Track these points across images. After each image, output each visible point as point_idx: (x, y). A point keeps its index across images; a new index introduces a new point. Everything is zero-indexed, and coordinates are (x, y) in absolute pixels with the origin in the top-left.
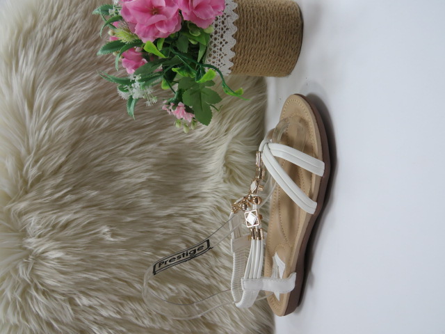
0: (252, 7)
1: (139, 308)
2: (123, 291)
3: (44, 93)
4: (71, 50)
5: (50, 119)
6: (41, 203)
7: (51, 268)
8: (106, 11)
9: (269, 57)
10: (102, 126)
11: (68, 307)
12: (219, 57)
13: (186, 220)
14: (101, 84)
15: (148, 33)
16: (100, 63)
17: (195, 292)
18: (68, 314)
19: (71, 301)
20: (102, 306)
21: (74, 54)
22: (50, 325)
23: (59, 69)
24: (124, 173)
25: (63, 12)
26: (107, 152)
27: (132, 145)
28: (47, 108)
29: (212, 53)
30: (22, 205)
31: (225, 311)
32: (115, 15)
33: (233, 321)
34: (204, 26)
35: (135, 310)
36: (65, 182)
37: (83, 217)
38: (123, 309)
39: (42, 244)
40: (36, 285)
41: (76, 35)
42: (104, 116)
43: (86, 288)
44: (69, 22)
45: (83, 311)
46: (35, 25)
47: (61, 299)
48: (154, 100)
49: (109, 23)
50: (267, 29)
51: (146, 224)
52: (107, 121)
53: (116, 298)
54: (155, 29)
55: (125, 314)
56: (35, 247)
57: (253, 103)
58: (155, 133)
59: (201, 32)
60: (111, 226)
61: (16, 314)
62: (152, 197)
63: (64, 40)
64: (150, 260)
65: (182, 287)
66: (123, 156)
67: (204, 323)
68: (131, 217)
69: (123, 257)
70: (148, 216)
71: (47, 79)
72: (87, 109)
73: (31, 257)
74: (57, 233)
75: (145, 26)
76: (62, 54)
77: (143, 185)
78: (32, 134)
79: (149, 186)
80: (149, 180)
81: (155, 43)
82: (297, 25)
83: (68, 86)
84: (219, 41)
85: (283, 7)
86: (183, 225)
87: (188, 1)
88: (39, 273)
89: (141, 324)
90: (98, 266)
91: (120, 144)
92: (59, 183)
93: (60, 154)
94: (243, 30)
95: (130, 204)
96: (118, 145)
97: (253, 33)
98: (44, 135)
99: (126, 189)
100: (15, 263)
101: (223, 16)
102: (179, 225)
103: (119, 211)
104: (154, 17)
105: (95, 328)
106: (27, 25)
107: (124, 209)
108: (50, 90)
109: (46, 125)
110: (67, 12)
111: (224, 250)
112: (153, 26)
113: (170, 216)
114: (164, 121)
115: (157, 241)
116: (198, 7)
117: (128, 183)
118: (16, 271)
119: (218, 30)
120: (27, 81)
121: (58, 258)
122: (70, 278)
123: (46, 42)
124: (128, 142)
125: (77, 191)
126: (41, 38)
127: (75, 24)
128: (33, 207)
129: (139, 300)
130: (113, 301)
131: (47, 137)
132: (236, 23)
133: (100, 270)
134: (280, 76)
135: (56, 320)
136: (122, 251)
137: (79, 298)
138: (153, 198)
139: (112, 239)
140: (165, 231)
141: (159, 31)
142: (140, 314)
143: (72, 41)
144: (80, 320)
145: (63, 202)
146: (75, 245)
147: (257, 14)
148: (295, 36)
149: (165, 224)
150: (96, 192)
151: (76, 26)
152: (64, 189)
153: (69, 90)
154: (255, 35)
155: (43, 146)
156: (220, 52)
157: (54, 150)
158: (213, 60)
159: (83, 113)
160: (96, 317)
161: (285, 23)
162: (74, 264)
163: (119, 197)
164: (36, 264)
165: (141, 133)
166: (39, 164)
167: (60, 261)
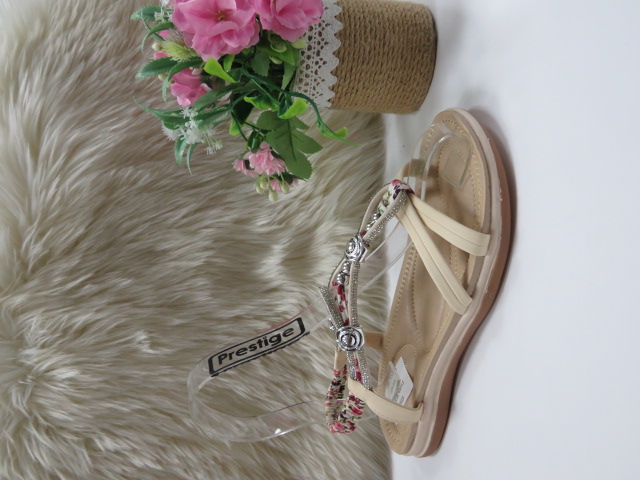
0: (364, 12)
1: (190, 455)
2: (165, 429)
3: (56, 133)
4: (97, 72)
5: (64, 172)
6: (46, 296)
7: (59, 393)
8: (150, 15)
9: (387, 84)
10: (140, 183)
11: (83, 452)
12: (314, 84)
13: (262, 325)
14: (140, 121)
15: (211, 46)
16: (138, 91)
18: (83, 463)
19: (88, 444)
20: (134, 451)
21: (101, 78)
23: (76, 100)
24: (171, 253)
25: (85, 16)
26: (147, 221)
27: (184, 211)
28: (58, 157)
29: (304, 78)
30: (19, 300)
31: (318, 462)
34: (291, 39)
35: (183, 458)
36: (83, 266)
37: (109, 318)
38: (165, 457)
39: (47, 358)
40: (36, 419)
41: (104, 50)
42: (142, 168)
43: (111, 424)
44: (95, 30)
45: (106, 459)
46: (44, 36)
47: (73, 440)
48: (218, 146)
49: (154, 32)
50: (384, 44)
51: (202, 330)
52: (147, 176)
53: (155, 440)
54: (221, 42)
55: (168, 464)
56: (37, 363)
58: (220, 192)
59: (287, 46)
60: (151, 332)
61: (5, 463)
62: (213, 289)
63: (87, 57)
66: (170, 228)
68: (179, 318)
69: (167, 377)
70: (206, 317)
71: (59, 114)
72: (120, 157)
74: (70, 341)
75: (206, 38)
76: (82, 78)
77: (198, 272)
78: (36, 195)
79: (207, 273)
80: (208, 264)
81: (221, 62)
82: (429, 40)
83: (91, 124)
84: (314, 61)
85: (409, 14)
87: (269, 3)
88: (41, 401)
90: (130, 391)
91: (167, 210)
92: (75, 267)
93: (76, 223)
94: (349, 45)
95: (179, 299)
96: (163, 211)
97: (364, 51)
98: (54, 196)
99: (176, 276)
100: (6, 385)
101: (320, 25)
103: (165, 310)
104: (219, 25)
106: (33, 35)
107: (169, 307)
108: (65, 129)
109: (57, 180)
110: (91, 16)
111: (319, 369)
112: (218, 37)
113: (238, 318)
114: (230, 180)
116: (283, 12)
117: (176, 268)
118: (7, 397)
119: (313, 45)
120: (31, 115)
121: (70, 379)
122: (87, 408)
123: (61, 58)
124: (178, 207)
125: (99, 280)
126: (54, 52)
127: (103, 34)
128: (33, 303)
129: (193, 442)
130: (150, 444)
131: (58, 199)
132: (340, 35)
133: (132, 398)
134: (403, 113)
135: (65, 472)
136: (166, 369)
137: (101, 439)
138: (214, 291)
139: (151, 351)
141: (226, 45)
142: (191, 464)
143: (98, 59)
144: (98, 472)
145: (80, 295)
146: (94, 360)
147: (370, 22)
148: (425, 55)
149: (230, 330)
150: (129, 281)
151: (104, 37)
152: (83, 275)
153: (92, 130)
154: (367, 53)
155: (52, 213)
156: (315, 76)
157: (67, 219)
158: (306, 88)
159: (112, 163)
160: (125, 468)
161: (410, 36)
162: (94, 387)
163: (162, 288)
164: (38, 387)
165: (198, 194)
166: (45, 238)
167: (73, 383)
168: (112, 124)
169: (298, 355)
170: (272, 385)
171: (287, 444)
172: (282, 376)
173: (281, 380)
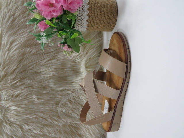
0: (95, 2)
1: (50, 129)
2: (43, 122)
3: (6, 38)
4: (17, 19)
5: (9, 50)
6: (6, 86)
7: (12, 114)
8: (29, 4)
9: (103, 24)
10: (32, 53)
11: (20, 130)
12: (81, 24)
13: (69, 92)
15: (48, 15)
18: (20, 133)
19: (21, 127)
20: (34, 129)
21: (19, 21)
22: (12, 137)
23: (11, 28)
24: (42, 73)
25: (12, 2)
26: (35, 64)
27: (45, 60)
28: (7, 45)
29: (78, 23)
31: (86, 129)
33: (90, 133)
34: (73, 12)
35: (48, 130)
36: (17, 77)
37: (25, 92)
38: (43, 130)
39: (8, 104)
40: (6, 122)
41: (19, 12)
42: (32, 48)
43: (27, 122)
44: (16, 6)
45: (27, 131)
47: (17, 127)
48: (52, 44)
49: (31, 10)
50: (102, 12)
51: (52, 94)
52: (34, 50)
53: (40, 125)
54: (51, 13)
55: (44, 132)
56: (5, 105)
57: (97, 42)
58: (55, 55)
59: (72, 15)
60: (37, 95)
62: (55, 82)
63: (14, 15)
64: (55, 109)
66: (41, 65)
67: (77, 134)
68: (45, 91)
69: (43, 108)
70: (53, 90)
71: (7, 32)
72: (26, 45)
73: (3, 109)
74: (14, 99)
75: (47, 12)
76: (13, 21)
77: (50, 78)
78: (1, 57)
79: (53, 78)
80: (53, 75)
82: (115, 10)
83: (16, 35)
84: (81, 17)
85: (109, 2)
86: (68, 94)
87: (66, 1)
88: (7, 116)
89: (51, 136)
90: (32, 112)
92: (14, 78)
93: (14, 65)
94: (91, 12)
95: (45, 86)
96: (39, 61)
99: (44, 79)
101: (82, 6)
102: (66, 94)
104: (50, 8)
107: (42, 88)
108: (8, 37)
109: (7, 52)
110: (14, 2)
112: (50, 12)
113: (62, 90)
114: (59, 51)
115: (57, 101)
116: (70, 3)
117: (44, 77)
119: (80, 13)
121: (15, 110)
122: (20, 117)
123: (6, 15)
124: (44, 59)
125: (21, 81)
126: (4, 14)
127: (18, 8)
128: (3, 88)
129: (51, 126)
130: (39, 127)
131: (8, 58)
132: (88, 9)
133: (33, 114)
135: (15, 135)
136: (42, 106)
137: (25, 126)
139: (38, 101)
140: (60, 97)
141: (53, 14)
142: (50, 132)
143: (17, 15)
144: (25, 135)
145: (16, 85)
146: (22, 104)
147: (98, 5)
148: (114, 15)
149: (60, 94)
150: (30, 81)
151: (19, 8)
152: (16, 80)
153: (17, 37)
154: (97, 14)
155: (7, 62)
156: (81, 22)
157: (11, 63)
158: (79, 25)
159: (23, 47)
160: (32, 134)
161: (110, 9)
162: (22, 112)
163: (40, 82)
164: (6, 112)
165: (49, 55)
166: (5, 70)
167: (16, 110)
168: (23, 35)
169: (80, 100)
170: (73, 109)
171: (77, 125)
172: (75, 106)
173: (75, 107)
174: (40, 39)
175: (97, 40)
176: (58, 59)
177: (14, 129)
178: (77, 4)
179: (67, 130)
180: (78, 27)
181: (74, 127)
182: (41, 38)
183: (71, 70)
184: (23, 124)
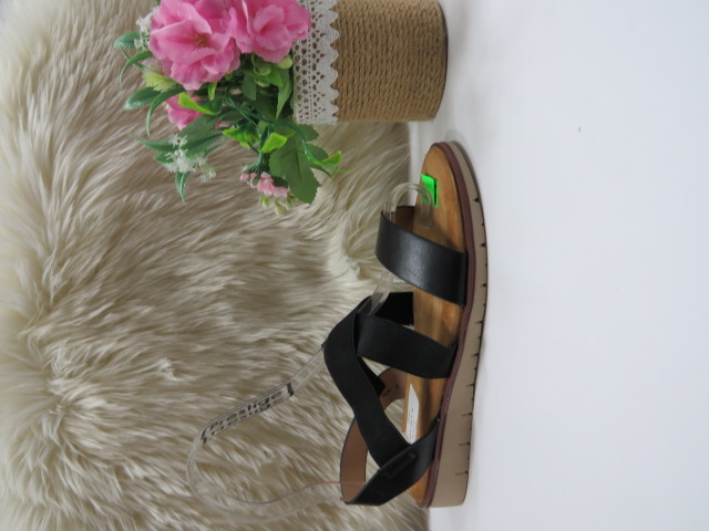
0: (363, 16)
1: (218, 481)
3: (66, 161)
4: (103, 92)
5: (77, 201)
6: (70, 327)
7: (89, 422)
8: (130, 42)
9: (394, 94)
10: (155, 208)
11: (114, 479)
12: (314, 100)
13: (287, 348)
15: (190, 75)
17: (303, 457)
18: (114, 490)
19: (119, 472)
20: (163, 478)
21: (108, 98)
22: (89, 506)
24: (192, 278)
25: (86, 34)
26: (164, 246)
27: (201, 234)
28: (71, 185)
29: (302, 94)
30: (43, 331)
32: (144, 49)
34: (275, 59)
35: (213, 485)
37: (132, 348)
39: (75, 388)
40: (67, 449)
41: (109, 68)
42: (155, 192)
43: (139, 450)
44: (97, 48)
45: (137, 485)
46: (47, 57)
47: (104, 468)
48: (212, 174)
50: (387, 50)
51: (226, 355)
52: (161, 200)
53: (183, 467)
54: (201, 69)
56: (65, 393)
57: (386, 161)
58: (236, 213)
59: (272, 68)
60: (173, 360)
61: (41, 490)
62: (235, 313)
63: (92, 77)
65: (284, 449)
66: (187, 252)
68: (202, 344)
69: (194, 405)
70: (230, 342)
71: (70, 139)
72: (131, 181)
73: (59, 406)
74: (96, 370)
75: (184, 66)
76: (89, 99)
77: (220, 296)
78: (52, 224)
79: (228, 297)
80: (229, 287)
82: (437, 41)
83: (101, 149)
84: (311, 76)
85: (414, 13)
86: (282, 354)
88: (72, 430)
89: (222, 505)
90: (156, 418)
91: (184, 233)
92: (95, 296)
93: (93, 252)
94: (348, 55)
95: (201, 325)
96: (180, 235)
97: (365, 59)
98: (69, 225)
99: (196, 302)
100: (37, 416)
101: (314, 36)
102: (277, 355)
103: (187, 336)
105: (154, 511)
106: (35, 60)
107: (192, 333)
108: (75, 156)
109: (71, 209)
110: (92, 34)
112: (198, 64)
113: (262, 342)
114: (247, 199)
115: (244, 381)
116: (264, 31)
117: (198, 293)
118: (39, 428)
119: (307, 59)
120: (41, 143)
121: (98, 408)
122: (115, 436)
123: (66, 80)
124: (195, 230)
125: (120, 308)
126: (58, 77)
127: (106, 52)
128: (58, 333)
129: (222, 469)
130: (178, 471)
131: (73, 228)
132: (336, 45)
133: (161, 426)
135: (98, 499)
136: (191, 396)
137: (130, 466)
138: (236, 315)
139: (175, 379)
140: (256, 365)
141: (207, 72)
143: (103, 79)
144: (132, 499)
145: (102, 324)
146: (120, 389)
147: (370, 26)
148: (434, 59)
149: (255, 354)
150: (150, 309)
152: (103, 304)
153: (103, 154)
154: (368, 61)
155: (69, 241)
156: (313, 92)
157: (85, 247)
158: (306, 104)
159: (125, 188)
160: (155, 495)
161: (416, 38)
162: (121, 416)
163: (183, 314)
164: (68, 416)
165: (215, 215)
166: (63, 269)
167: (101, 411)
168: (123, 147)
170: (301, 410)
171: (318, 469)
172: (308, 400)
173: (308, 403)
174: (171, 160)
175: (386, 153)
176: (246, 228)
177: (95, 475)
178: (286, 31)
179: (279, 486)
180: (305, 111)
181: (306, 477)
182: (172, 156)
183: (291, 266)
184: (124, 461)
